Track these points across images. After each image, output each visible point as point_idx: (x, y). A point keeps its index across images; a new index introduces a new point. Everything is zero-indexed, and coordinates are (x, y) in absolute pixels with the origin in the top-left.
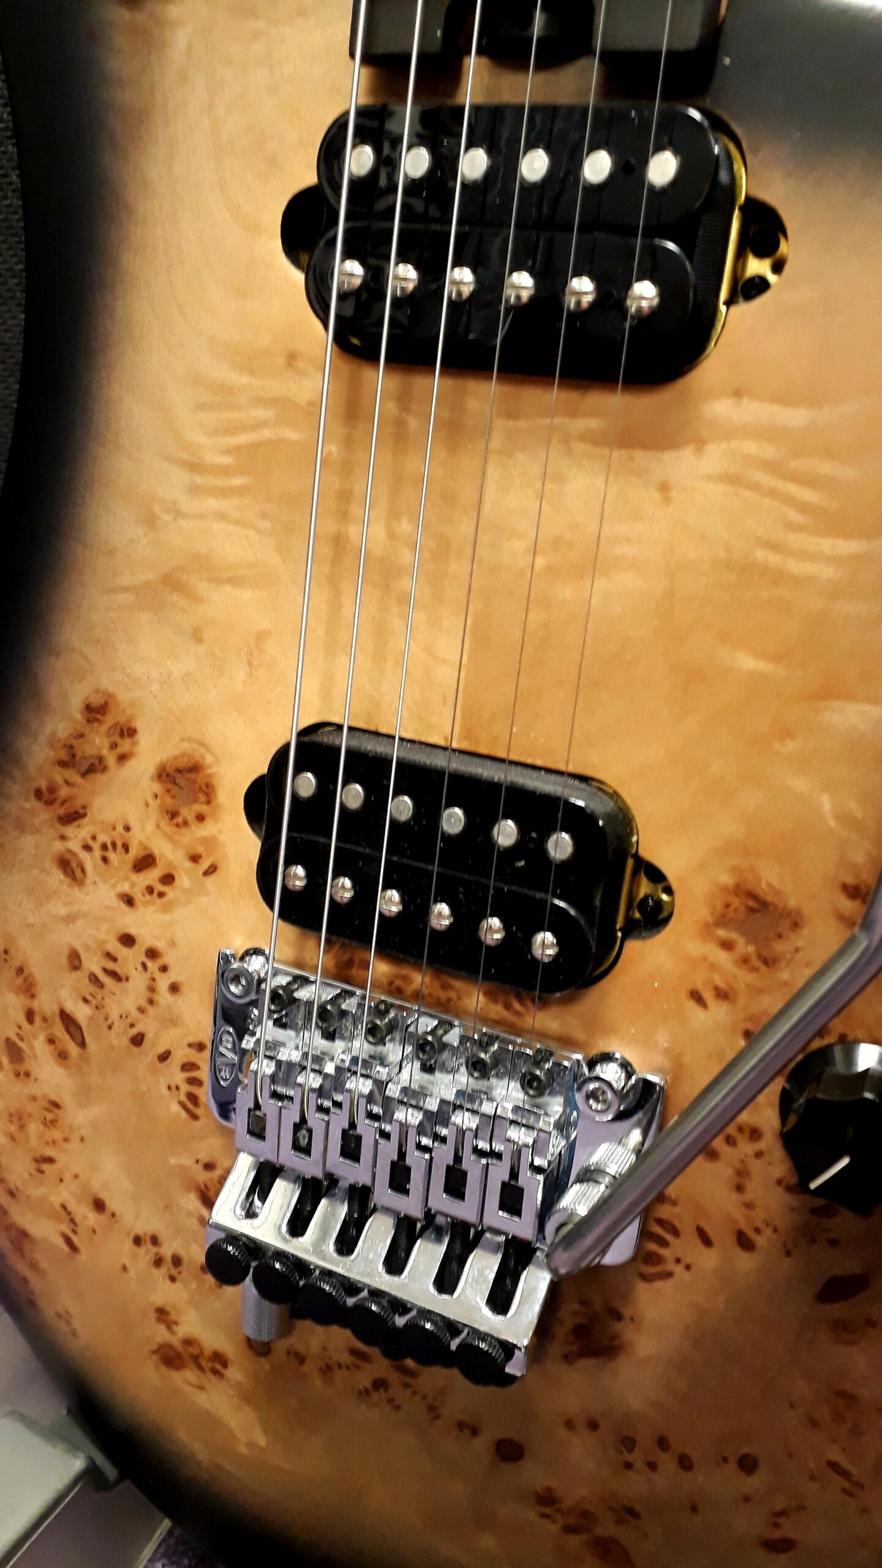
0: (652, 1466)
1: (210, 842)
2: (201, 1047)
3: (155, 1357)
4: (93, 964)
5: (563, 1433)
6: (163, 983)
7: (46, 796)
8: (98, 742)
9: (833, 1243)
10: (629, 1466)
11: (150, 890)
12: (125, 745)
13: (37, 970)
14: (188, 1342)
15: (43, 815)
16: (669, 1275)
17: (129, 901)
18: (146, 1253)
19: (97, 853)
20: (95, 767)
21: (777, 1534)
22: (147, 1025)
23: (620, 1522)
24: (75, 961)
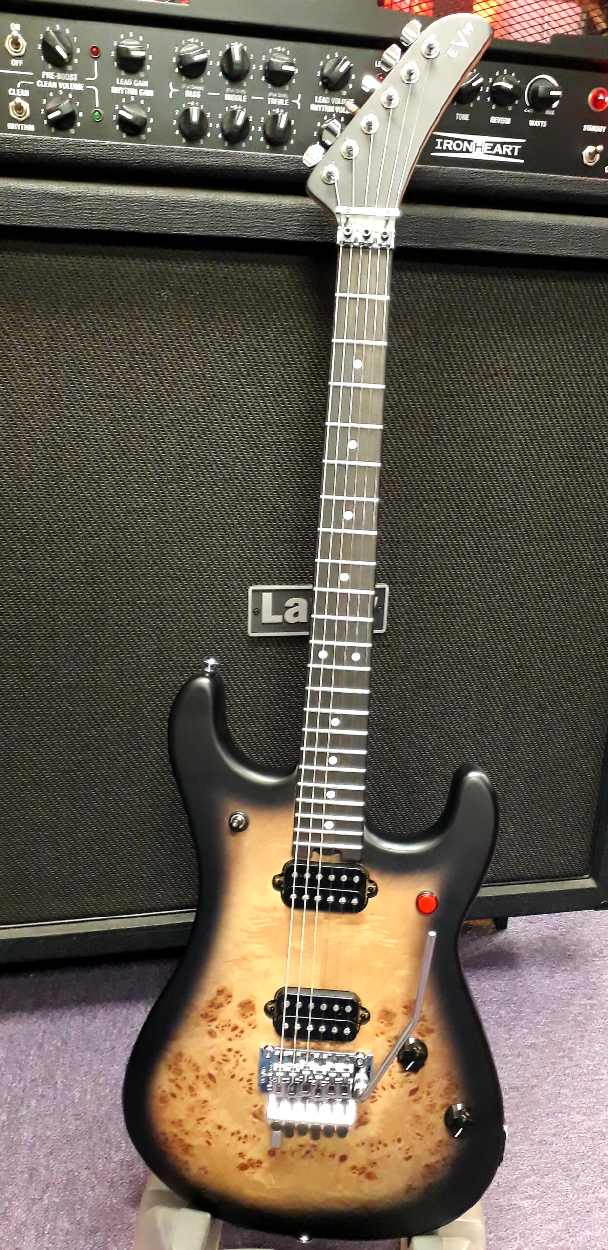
0: (378, 1149)
1: (254, 1021)
2: (252, 1074)
3: (238, 1169)
4: (219, 1059)
5: (356, 1148)
6: (241, 1059)
7: (205, 1016)
8: (221, 999)
9: (411, 1082)
10: (372, 1151)
11: (237, 1035)
12: (230, 999)
13: (200, 1063)
14: (250, 1160)
15: (203, 1022)
16: (377, 1100)
17: (230, 1039)
18: (235, 1137)
19: (220, 1028)
20: (220, 1006)
21: (408, 1155)
22: (235, 1072)
23: (372, 1167)
24: (213, 1059)
